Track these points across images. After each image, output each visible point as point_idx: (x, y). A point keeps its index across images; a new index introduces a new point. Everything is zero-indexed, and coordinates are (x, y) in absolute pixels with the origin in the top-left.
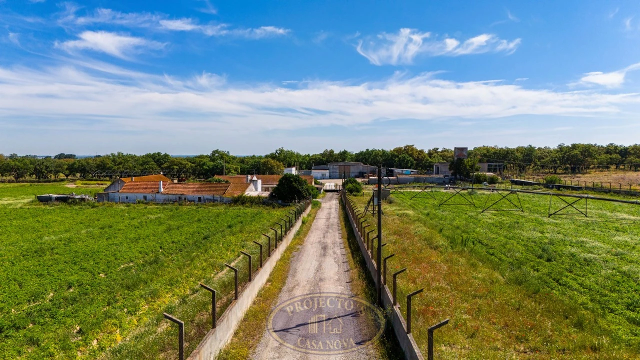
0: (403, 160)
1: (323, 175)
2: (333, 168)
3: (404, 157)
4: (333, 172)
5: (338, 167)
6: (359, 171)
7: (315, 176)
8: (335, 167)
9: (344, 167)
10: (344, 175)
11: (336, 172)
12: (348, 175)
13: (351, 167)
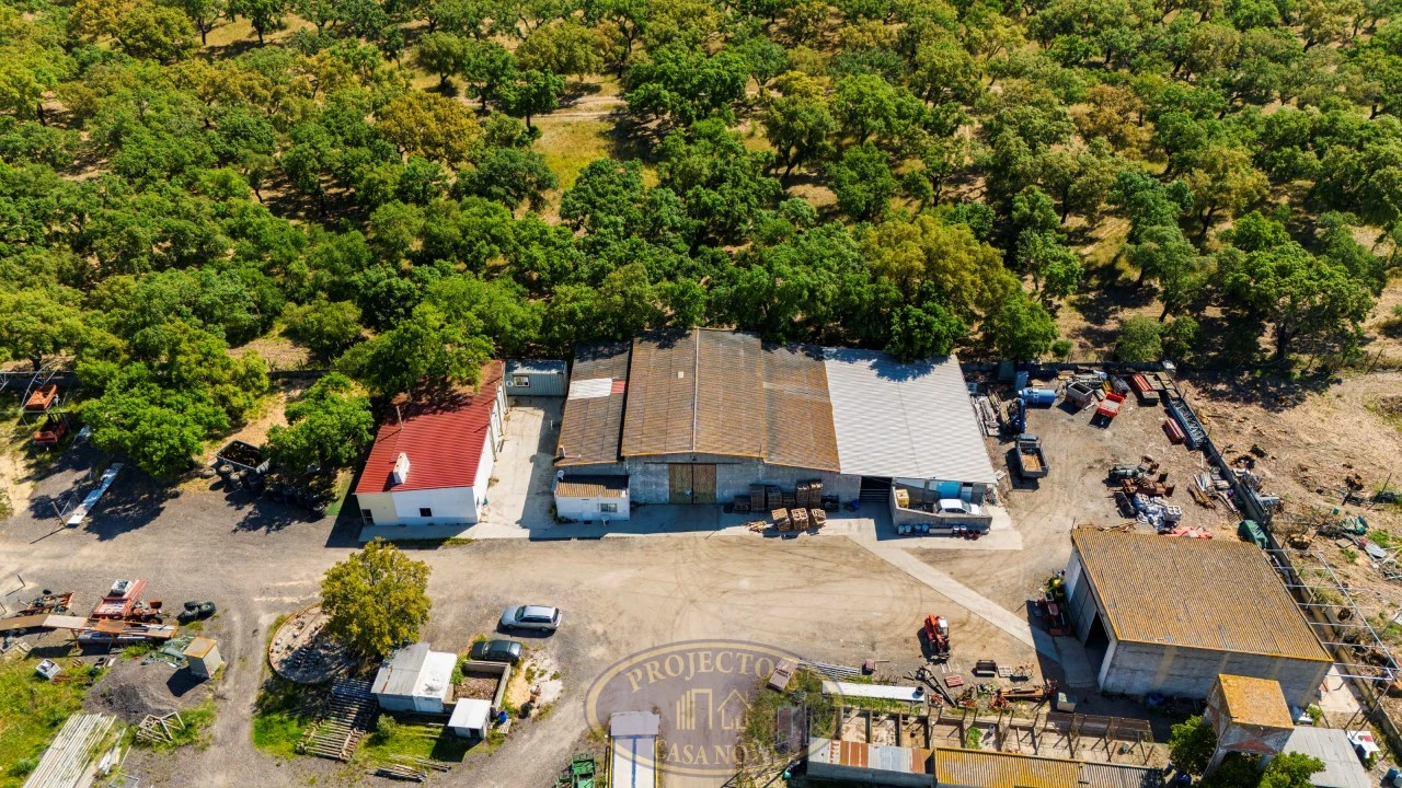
4: (645, 484)
5: (666, 467)
6: (754, 481)
7: (571, 511)
8: (652, 467)
9: (689, 468)
10: (692, 493)
11: (657, 484)
12: (705, 494)
13: (720, 469)
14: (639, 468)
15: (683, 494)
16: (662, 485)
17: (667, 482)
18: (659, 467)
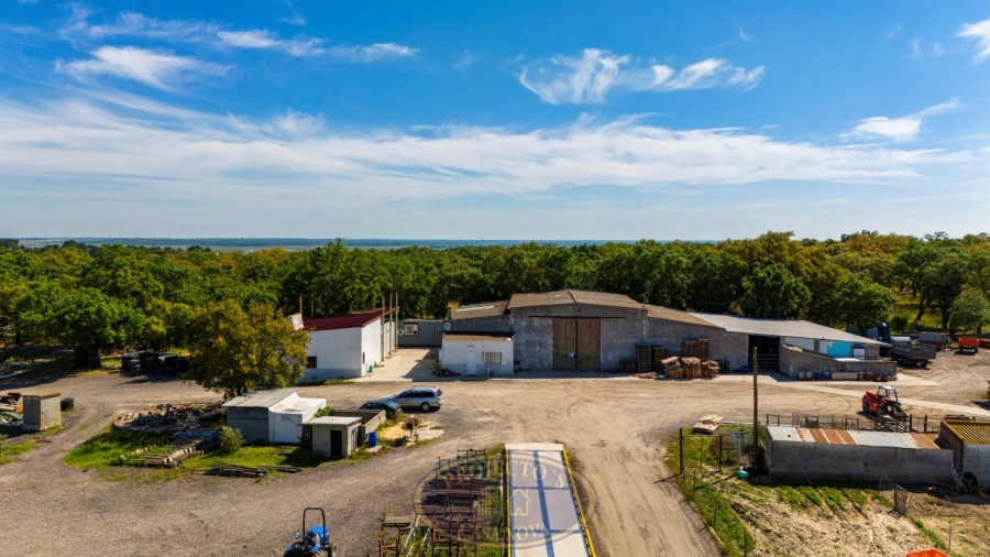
0: (776, 288)
1: (490, 355)
2: (530, 329)
3: (778, 277)
4: (529, 344)
5: (550, 322)
6: (637, 341)
7: (455, 362)
8: (537, 322)
9: (574, 320)
10: (576, 356)
11: (541, 344)
12: (589, 357)
13: (604, 325)
14: (524, 323)
15: (567, 356)
16: (546, 345)
17: (551, 342)
18: (544, 322)
